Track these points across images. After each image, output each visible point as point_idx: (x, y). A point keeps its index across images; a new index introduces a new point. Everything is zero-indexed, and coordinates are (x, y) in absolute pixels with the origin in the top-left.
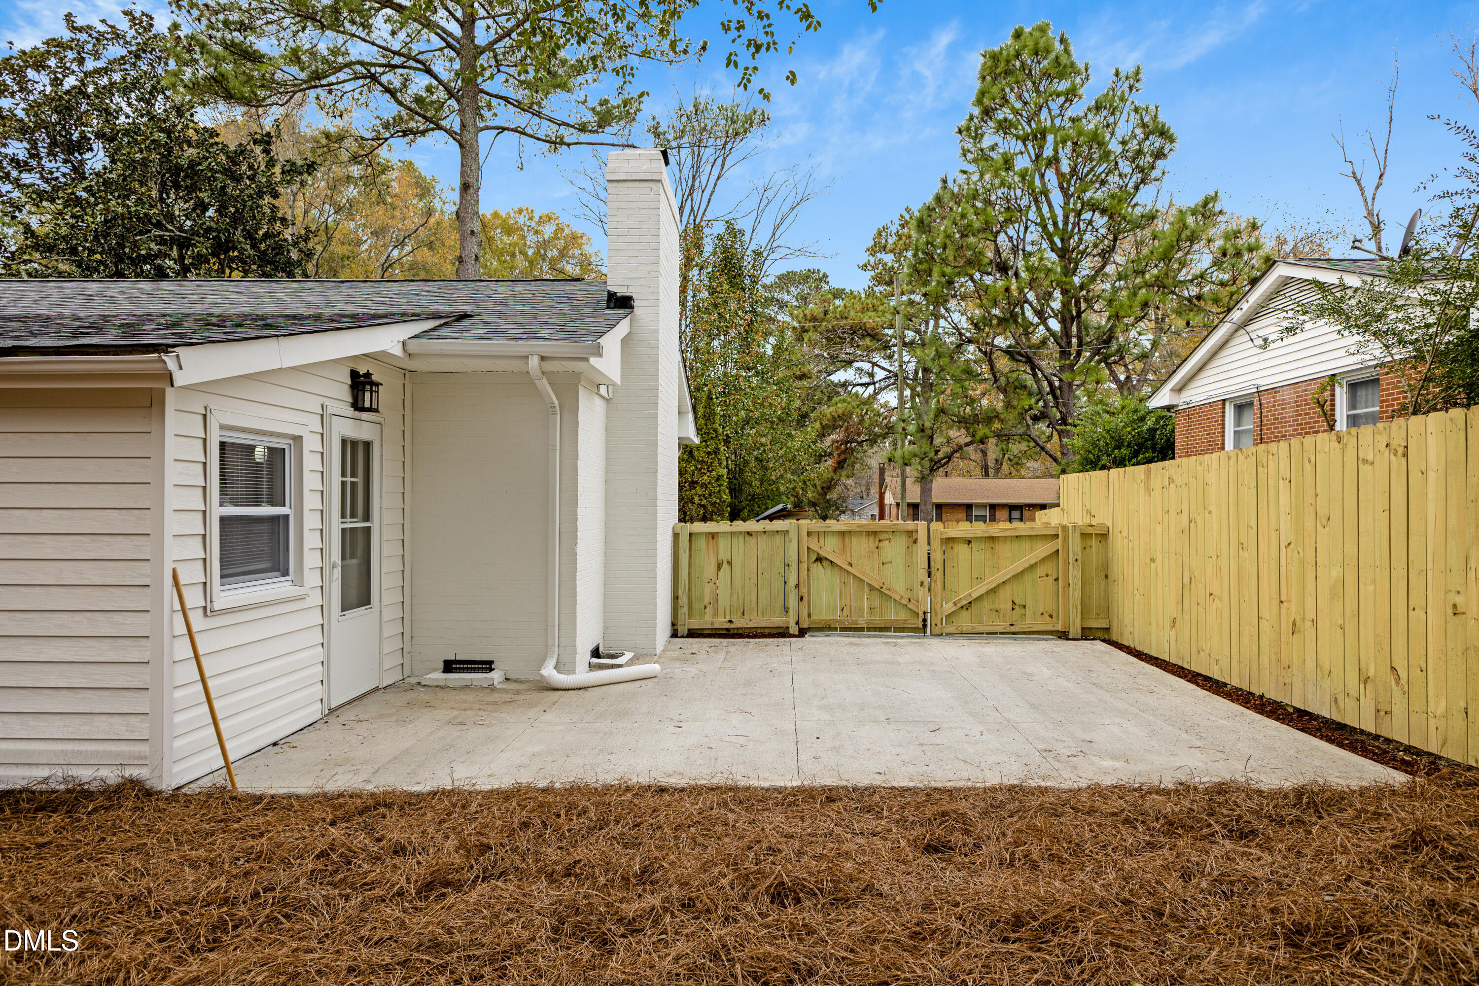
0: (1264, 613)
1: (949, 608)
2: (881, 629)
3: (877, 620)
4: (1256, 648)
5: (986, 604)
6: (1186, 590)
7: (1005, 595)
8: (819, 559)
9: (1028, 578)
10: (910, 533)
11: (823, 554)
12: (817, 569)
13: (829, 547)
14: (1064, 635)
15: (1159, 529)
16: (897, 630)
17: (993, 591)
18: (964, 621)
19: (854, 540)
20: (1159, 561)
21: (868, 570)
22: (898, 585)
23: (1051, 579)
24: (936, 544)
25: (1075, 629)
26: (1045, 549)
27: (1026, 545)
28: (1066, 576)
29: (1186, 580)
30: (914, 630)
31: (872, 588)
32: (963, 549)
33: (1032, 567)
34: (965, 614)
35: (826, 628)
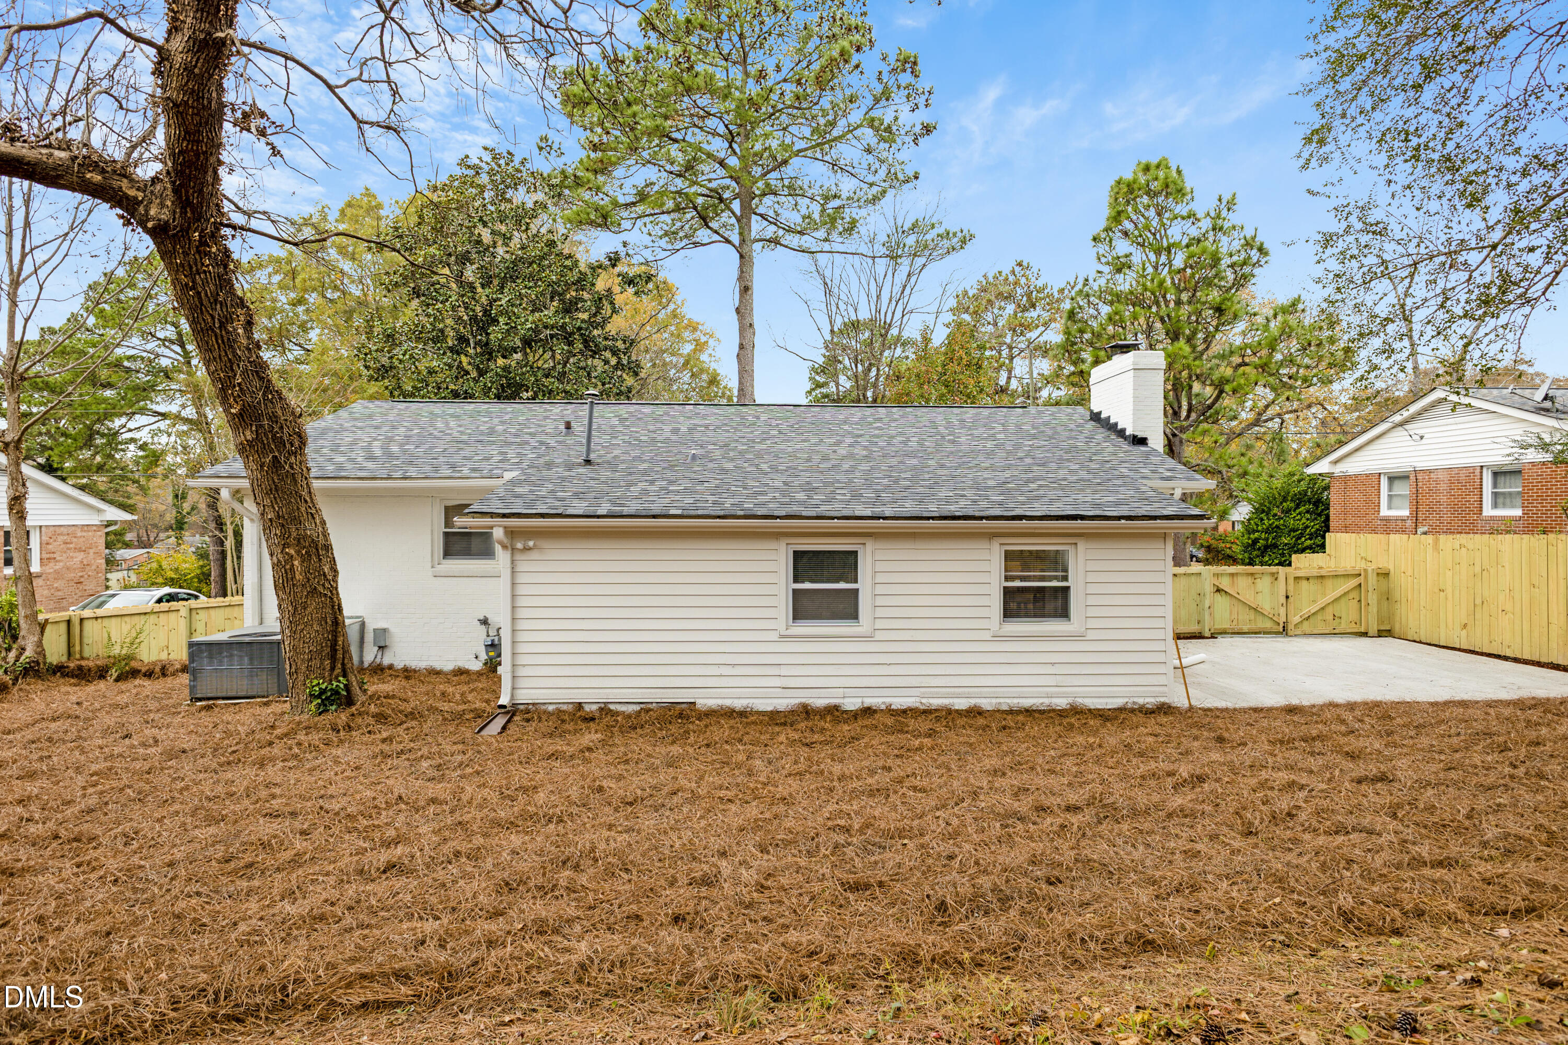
0: (1553, 620)
1: (1297, 619)
2: (1256, 633)
3: (1253, 627)
4: (1545, 639)
5: (1319, 617)
6: (1478, 609)
7: (1330, 610)
8: (1219, 590)
9: (1343, 600)
10: (1273, 574)
11: (1221, 587)
12: (1218, 595)
13: (1225, 583)
14: (1365, 634)
15: (1449, 574)
16: (1265, 633)
17: (1323, 608)
18: (1306, 627)
19: (1240, 578)
20: (1449, 591)
21: (1248, 596)
22: (1266, 607)
23: (1356, 601)
24: (1291, 581)
25: (1373, 630)
26: (1353, 582)
27: (1342, 580)
28: (1366, 598)
29: (1478, 601)
30: (1277, 633)
31: (1250, 607)
32: (1304, 583)
33: (1345, 594)
34: (1306, 623)
35: (1224, 633)
